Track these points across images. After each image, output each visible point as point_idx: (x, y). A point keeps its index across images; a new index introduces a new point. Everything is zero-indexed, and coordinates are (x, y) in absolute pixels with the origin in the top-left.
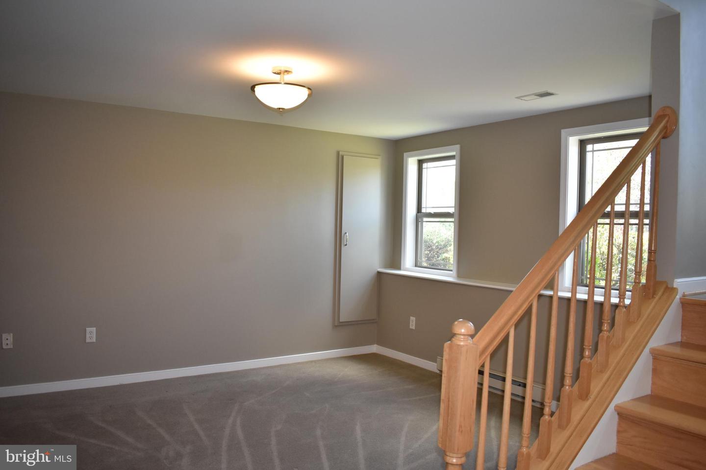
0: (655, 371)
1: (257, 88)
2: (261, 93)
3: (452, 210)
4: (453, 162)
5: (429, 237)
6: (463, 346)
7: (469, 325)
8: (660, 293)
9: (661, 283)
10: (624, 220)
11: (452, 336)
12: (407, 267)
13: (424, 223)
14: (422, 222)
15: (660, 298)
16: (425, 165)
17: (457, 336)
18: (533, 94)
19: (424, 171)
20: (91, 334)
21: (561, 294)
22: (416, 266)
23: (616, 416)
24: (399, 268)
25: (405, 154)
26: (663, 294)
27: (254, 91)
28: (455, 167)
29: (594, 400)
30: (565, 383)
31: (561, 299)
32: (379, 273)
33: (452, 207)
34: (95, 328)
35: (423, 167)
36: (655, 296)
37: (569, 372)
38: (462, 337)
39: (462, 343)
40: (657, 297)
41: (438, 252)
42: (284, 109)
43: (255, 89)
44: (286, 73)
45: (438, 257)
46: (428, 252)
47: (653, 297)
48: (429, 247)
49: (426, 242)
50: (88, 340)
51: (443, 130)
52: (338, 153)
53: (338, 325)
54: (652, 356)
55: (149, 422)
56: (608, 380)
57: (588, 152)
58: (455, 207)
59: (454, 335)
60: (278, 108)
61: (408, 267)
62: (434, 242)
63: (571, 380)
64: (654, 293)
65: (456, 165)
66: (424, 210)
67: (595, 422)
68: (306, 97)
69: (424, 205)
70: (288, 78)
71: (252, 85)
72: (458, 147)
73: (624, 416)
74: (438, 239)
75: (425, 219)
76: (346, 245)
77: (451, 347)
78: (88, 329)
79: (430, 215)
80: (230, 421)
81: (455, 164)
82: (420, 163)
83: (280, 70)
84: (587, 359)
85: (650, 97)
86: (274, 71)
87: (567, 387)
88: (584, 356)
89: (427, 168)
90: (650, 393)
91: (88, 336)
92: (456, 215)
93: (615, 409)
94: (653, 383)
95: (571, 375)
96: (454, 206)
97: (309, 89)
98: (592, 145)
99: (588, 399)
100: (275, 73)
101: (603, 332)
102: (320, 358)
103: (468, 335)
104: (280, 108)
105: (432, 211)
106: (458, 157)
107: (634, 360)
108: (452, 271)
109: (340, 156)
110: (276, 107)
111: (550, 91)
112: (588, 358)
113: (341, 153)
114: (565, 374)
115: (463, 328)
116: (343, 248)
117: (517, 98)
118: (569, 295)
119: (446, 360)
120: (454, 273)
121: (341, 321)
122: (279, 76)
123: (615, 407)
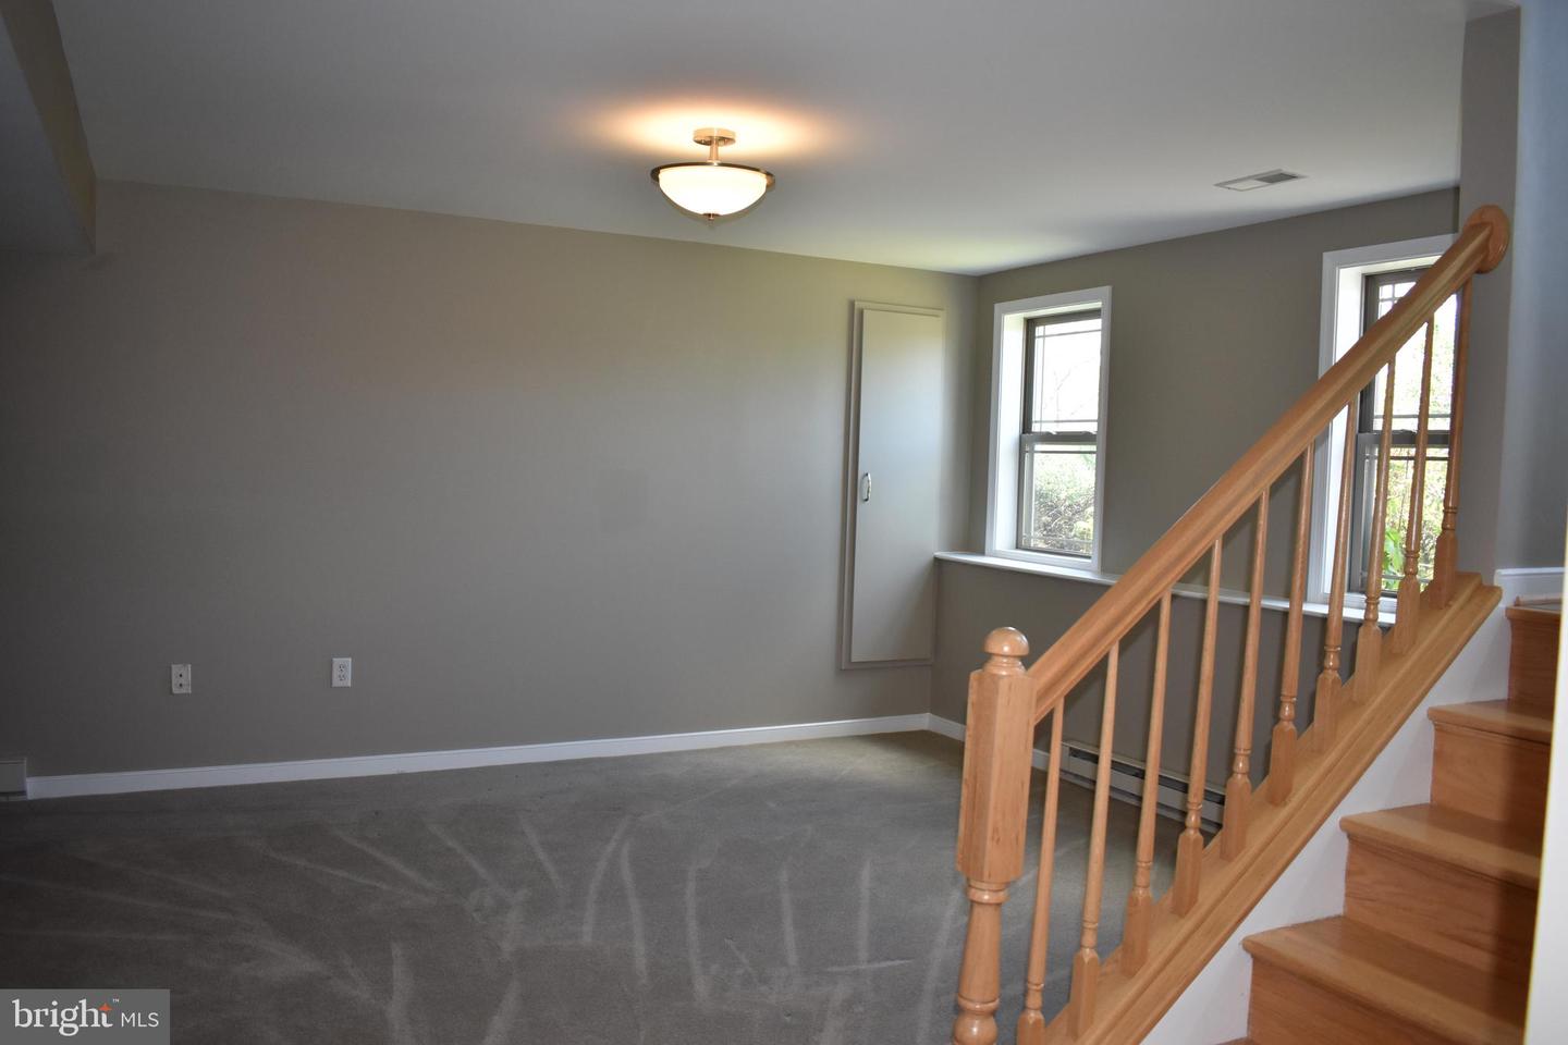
0: (1439, 756)
1: (664, 175)
2: (673, 183)
3: (1093, 428)
4: (1097, 323)
5: (1050, 487)
6: (1003, 676)
7: (1019, 638)
8: (1462, 598)
9: (1469, 576)
10: (1447, 450)
11: (984, 658)
12: (998, 548)
13: (1036, 455)
14: (1033, 452)
15: (1462, 608)
16: (1039, 331)
17: (996, 659)
18: (1249, 178)
19: (1038, 343)
20: (343, 671)
21: (1308, 608)
22: (1017, 548)
23: (1345, 842)
24: (982, 552)
25: (997, 307)
26: (1470, 599)
27: (658, 180)
28: (1100, 333)
29: (1299, 807)
30: (1235, 769)
31: (1309, 618)
32: (938, 562)
33: (1094, 421)
34: (350, 660)
35: (1037, 335)
36: (1451, 603)
37: (1243, 747)
38: (1005, 660)
39: (1004, 673)
40: (1455, 606)
41: (1070, 519)
42: (717, 215)
43: (660, 176)
44: (721, 143)
45: (1071, 530)
46: (1049, 519)
47: (1448, 605)
48: (1052, 508)
49: (1040, 496)
50: (336, 683)
51: (1076, 255)
52: (852, 304)
53: (847, 668)
54: (1435, 725)
55: (450, 844)
56: (1329, 770)
57: (1383, 300)
58: (1098, 421)
59: (988, 657)
60: (705, 215)
61: (1001, 549)
62: (1062, 496)
63: (1247, 762)
64: (1452, 597)
65: (1102, 330)
66: (1036, 428)
67: (1293, 849)
68: (763, 190)
69: (1036, 416)
70: (725, 151)
71: (653, 168)
72: (1106, 290)
73: (1364, 843)
74: (1071, 492)
75: (1039, 447)
76: (867, 500)
77: (980, 681)
78: (337, 661)
79: (1048, 438)
80: (610, 848)
81: (1100, 327)
82: (1031, 325)
83: (711, 137)
84: (1285, 723)
85: (1456, 190)
86: (699, 139)
87: (1240, 776)
88: (1282, 716)
89: (1044, 336)
90: (1429, 802)
91: (336, 673)
92: (1102, 439)
93: (1341, 827)
94: (1435, 781)
95: (1249, 752)
96: (1096, 418)
97: (768, 174)
98: (1391, 286)
99: (1285, 804)
100: (699, 142)
101: (1326, 671)
102: (804, 737)
103: (1015, 657)
104: (709, 215)
105: (1053, 429)
106: (1106, 312)
107: (1389, 730)
108: (1089, 557)
109: (856, 312)
110: (702, 213)
111: (1288, 170)
112: (1289, 720)
113: (858, 305)
114: (1236, 751)
115: (1008, 643)
116: (861, 507)
117: (1217, 185)
118: (1323, 610)
119: (973, 704)
120: (1094, 562)
121: (855, 659)
122: (708, 148)
123: (1341, 822)
